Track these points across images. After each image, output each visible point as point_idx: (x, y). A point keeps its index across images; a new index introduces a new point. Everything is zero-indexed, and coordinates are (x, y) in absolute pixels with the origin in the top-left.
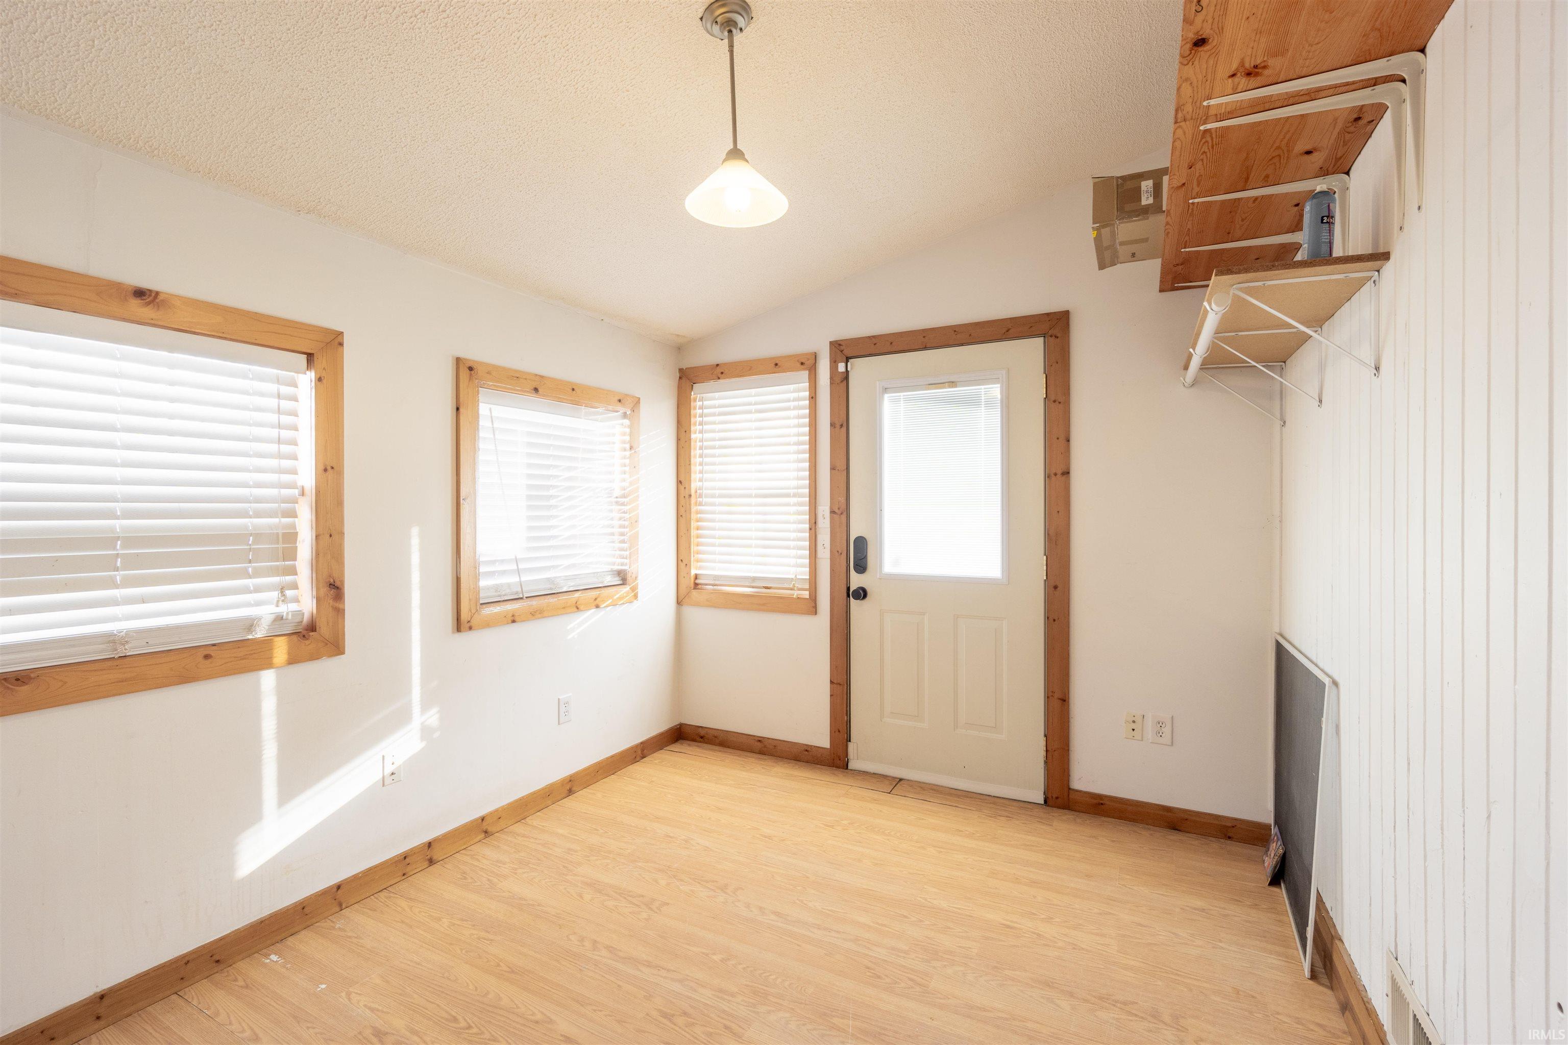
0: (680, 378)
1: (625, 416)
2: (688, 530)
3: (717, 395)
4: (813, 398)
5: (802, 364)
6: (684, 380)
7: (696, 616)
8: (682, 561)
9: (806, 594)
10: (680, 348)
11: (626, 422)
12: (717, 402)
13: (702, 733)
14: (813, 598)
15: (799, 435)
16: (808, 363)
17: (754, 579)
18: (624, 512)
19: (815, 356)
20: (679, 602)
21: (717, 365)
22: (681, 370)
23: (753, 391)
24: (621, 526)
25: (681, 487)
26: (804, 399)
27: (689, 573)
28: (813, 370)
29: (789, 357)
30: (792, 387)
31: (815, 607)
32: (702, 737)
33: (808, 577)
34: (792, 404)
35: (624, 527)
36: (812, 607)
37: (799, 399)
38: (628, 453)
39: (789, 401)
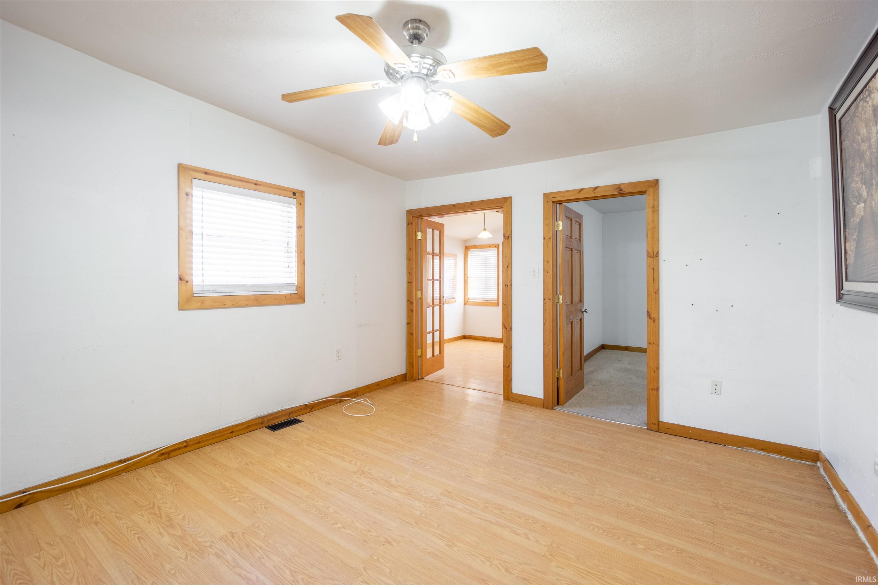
0: (465, 248)
1: (454, 259)
2: (467, 286)
3: (474, 253)
4: (498, 255)
5: (496, 246)
6: (466, 249)
7: (469, 308)
8: (465, 294)
9: (496, 302)
10: (465, 241)
11: (454, 260)
12: (474, 254)
13: (470, 337)
14: (498, 303)
15: (495, 263)
16: (497, 246)
17: (484, 298)
18: (454, 282)
19: (499, 245)
20: (465, 304)
21: (475, 246)
22: (465, 246)
23: (484, 252)
24: (453, 285)
25: (465, 276)
26: (496, 255)
27: (467, 297)
28: (498, 248)
29: (492, 245)
30: (493, 252)
31: (498, 305)
32: (470, 338)
33: (497, 297)
34: (493, 256)
35: (454, 285)
36: (497, 305)
37: (495, 255)
38: (454, 269)
39: (492, 255)
